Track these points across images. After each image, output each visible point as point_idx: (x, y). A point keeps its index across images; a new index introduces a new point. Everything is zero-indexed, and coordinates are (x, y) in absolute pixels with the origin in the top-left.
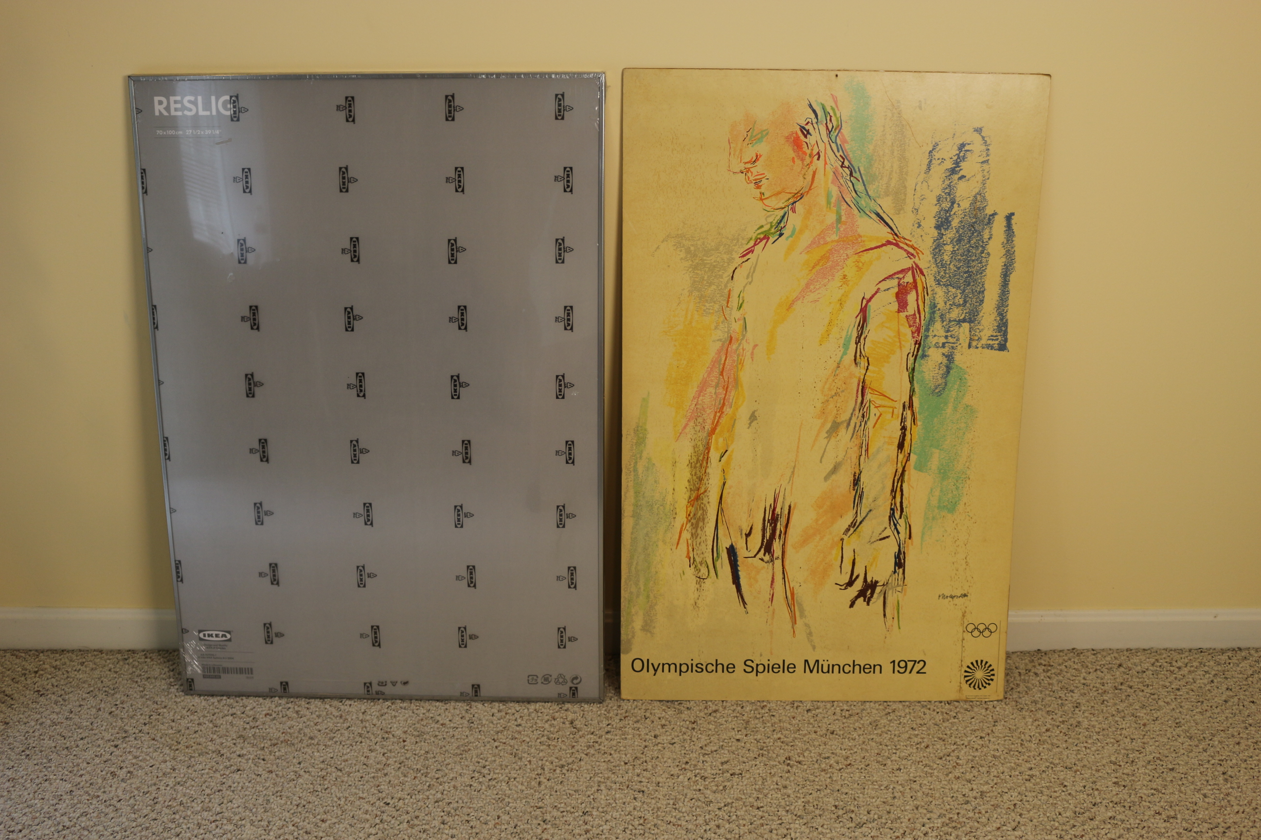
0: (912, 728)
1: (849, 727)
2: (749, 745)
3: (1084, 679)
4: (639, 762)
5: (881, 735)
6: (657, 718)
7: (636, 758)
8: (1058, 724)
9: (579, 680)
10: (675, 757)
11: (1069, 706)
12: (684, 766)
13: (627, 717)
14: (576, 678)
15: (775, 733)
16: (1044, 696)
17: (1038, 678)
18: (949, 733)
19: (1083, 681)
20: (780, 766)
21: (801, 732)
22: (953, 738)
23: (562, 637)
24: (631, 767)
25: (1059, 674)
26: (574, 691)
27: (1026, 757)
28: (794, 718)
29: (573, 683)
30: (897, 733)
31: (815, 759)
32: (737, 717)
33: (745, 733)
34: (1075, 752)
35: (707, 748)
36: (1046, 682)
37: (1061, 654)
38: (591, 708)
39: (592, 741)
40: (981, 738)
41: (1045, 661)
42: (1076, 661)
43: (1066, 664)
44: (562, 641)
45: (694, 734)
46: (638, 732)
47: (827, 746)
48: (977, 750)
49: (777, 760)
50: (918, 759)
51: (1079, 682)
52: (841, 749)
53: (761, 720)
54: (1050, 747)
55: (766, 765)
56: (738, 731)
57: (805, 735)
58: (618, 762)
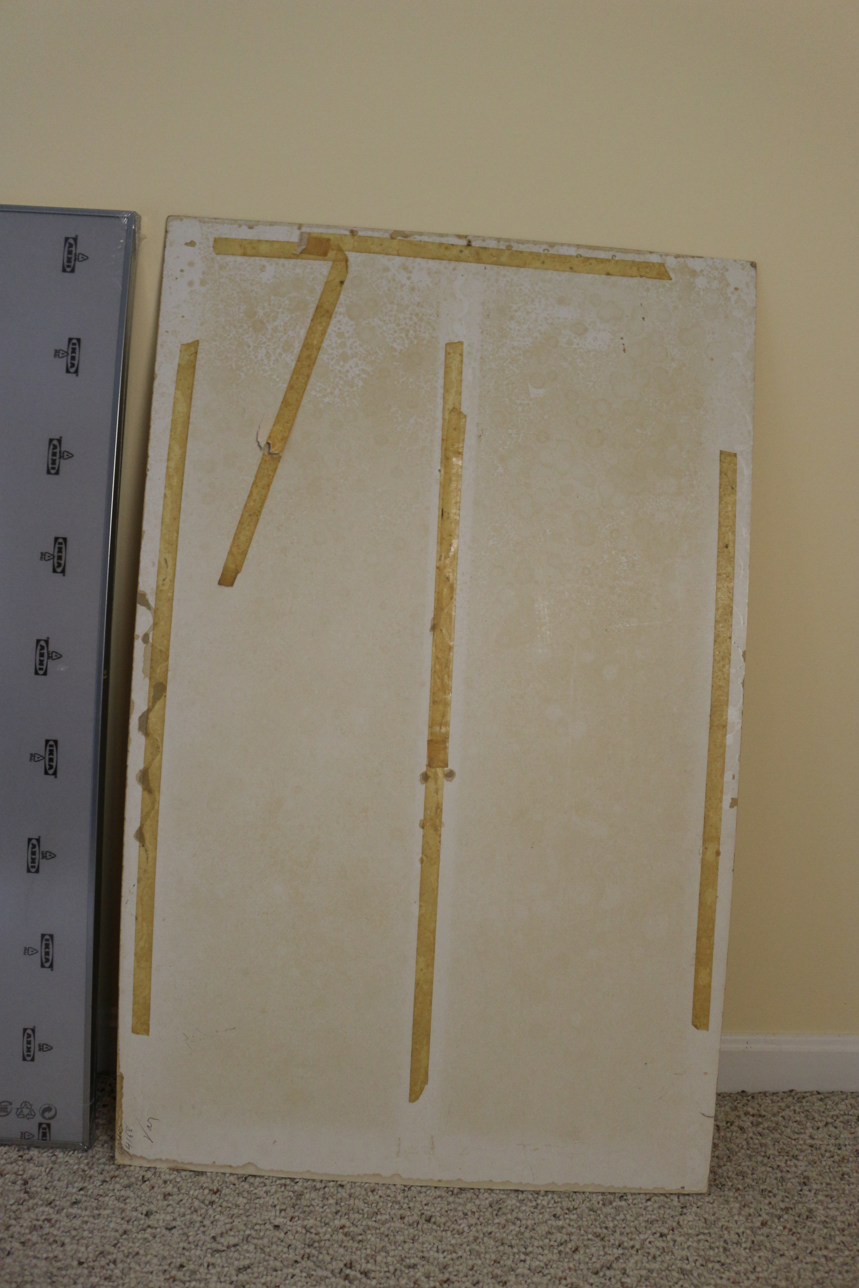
0: (554, 1216)
1: (456, 1210)
2: (291, 1237)
3: (812, 1137)
4: (103, 1262)
5: (504, 1227)
6: (161, 1182)
7: (102, 1253)
8: (779, 1212)
9: (52, 1113)
10: (166, 1254)
11: (792, 1183)
12: (174, 1273)
13: (115, 1177)
14: (49, 1109)
15: (338, 1216)
16: (754, 1164)
17: (745, 1135)
18: (611, 1225)
19: (809, 1141)
20: (333, 1279)
21: (379, 1217)
22: (617, 1235)
23: (29, 1043)
24: (86, 1272)
25: (775, 1129)
26: (45, 1129)
27: (733, 1274)
28: (373, 1191)
29: (44, 1117)
30: (530, 1223)
31: (392, 1269)
32: (285, 1185)
33: (291, 1214)
34: (809, 1267)
35: (222, 1240)
36: (756, 1141)
37: (775, 1098)
38: (67, 1159)
39: (43, 1217)
40: (662, 1235)
41: (753, 1108)
42: (798, 1110)
43: (784, 1113)
44: (29, 1050)
45: (211, 1212)
46: (122, 1205)
47: (416, 1244)
48: (654, 1257)
49: (330, 1267)
50: (560, 1274)
51: (805, 1143)
52: (438, 1251)
53: (321, 1192)
54: (769, 1255)
55: (310, 1276)
56: (281, 1211)
57: (384, 1223)
58: (69, 1260)
